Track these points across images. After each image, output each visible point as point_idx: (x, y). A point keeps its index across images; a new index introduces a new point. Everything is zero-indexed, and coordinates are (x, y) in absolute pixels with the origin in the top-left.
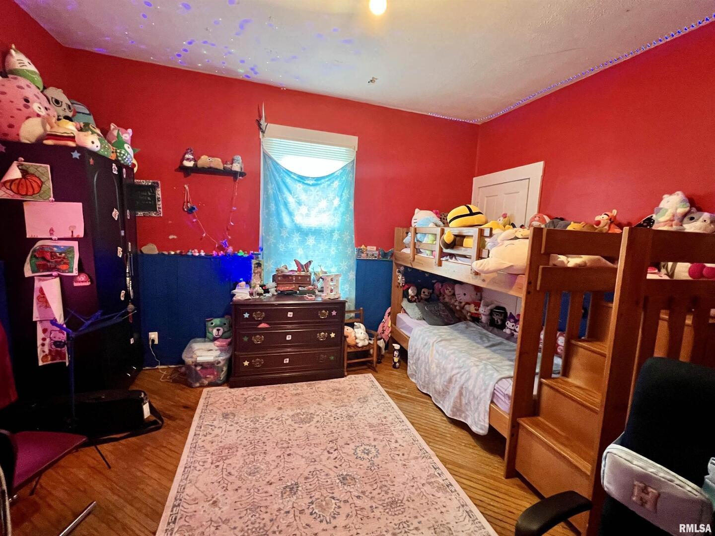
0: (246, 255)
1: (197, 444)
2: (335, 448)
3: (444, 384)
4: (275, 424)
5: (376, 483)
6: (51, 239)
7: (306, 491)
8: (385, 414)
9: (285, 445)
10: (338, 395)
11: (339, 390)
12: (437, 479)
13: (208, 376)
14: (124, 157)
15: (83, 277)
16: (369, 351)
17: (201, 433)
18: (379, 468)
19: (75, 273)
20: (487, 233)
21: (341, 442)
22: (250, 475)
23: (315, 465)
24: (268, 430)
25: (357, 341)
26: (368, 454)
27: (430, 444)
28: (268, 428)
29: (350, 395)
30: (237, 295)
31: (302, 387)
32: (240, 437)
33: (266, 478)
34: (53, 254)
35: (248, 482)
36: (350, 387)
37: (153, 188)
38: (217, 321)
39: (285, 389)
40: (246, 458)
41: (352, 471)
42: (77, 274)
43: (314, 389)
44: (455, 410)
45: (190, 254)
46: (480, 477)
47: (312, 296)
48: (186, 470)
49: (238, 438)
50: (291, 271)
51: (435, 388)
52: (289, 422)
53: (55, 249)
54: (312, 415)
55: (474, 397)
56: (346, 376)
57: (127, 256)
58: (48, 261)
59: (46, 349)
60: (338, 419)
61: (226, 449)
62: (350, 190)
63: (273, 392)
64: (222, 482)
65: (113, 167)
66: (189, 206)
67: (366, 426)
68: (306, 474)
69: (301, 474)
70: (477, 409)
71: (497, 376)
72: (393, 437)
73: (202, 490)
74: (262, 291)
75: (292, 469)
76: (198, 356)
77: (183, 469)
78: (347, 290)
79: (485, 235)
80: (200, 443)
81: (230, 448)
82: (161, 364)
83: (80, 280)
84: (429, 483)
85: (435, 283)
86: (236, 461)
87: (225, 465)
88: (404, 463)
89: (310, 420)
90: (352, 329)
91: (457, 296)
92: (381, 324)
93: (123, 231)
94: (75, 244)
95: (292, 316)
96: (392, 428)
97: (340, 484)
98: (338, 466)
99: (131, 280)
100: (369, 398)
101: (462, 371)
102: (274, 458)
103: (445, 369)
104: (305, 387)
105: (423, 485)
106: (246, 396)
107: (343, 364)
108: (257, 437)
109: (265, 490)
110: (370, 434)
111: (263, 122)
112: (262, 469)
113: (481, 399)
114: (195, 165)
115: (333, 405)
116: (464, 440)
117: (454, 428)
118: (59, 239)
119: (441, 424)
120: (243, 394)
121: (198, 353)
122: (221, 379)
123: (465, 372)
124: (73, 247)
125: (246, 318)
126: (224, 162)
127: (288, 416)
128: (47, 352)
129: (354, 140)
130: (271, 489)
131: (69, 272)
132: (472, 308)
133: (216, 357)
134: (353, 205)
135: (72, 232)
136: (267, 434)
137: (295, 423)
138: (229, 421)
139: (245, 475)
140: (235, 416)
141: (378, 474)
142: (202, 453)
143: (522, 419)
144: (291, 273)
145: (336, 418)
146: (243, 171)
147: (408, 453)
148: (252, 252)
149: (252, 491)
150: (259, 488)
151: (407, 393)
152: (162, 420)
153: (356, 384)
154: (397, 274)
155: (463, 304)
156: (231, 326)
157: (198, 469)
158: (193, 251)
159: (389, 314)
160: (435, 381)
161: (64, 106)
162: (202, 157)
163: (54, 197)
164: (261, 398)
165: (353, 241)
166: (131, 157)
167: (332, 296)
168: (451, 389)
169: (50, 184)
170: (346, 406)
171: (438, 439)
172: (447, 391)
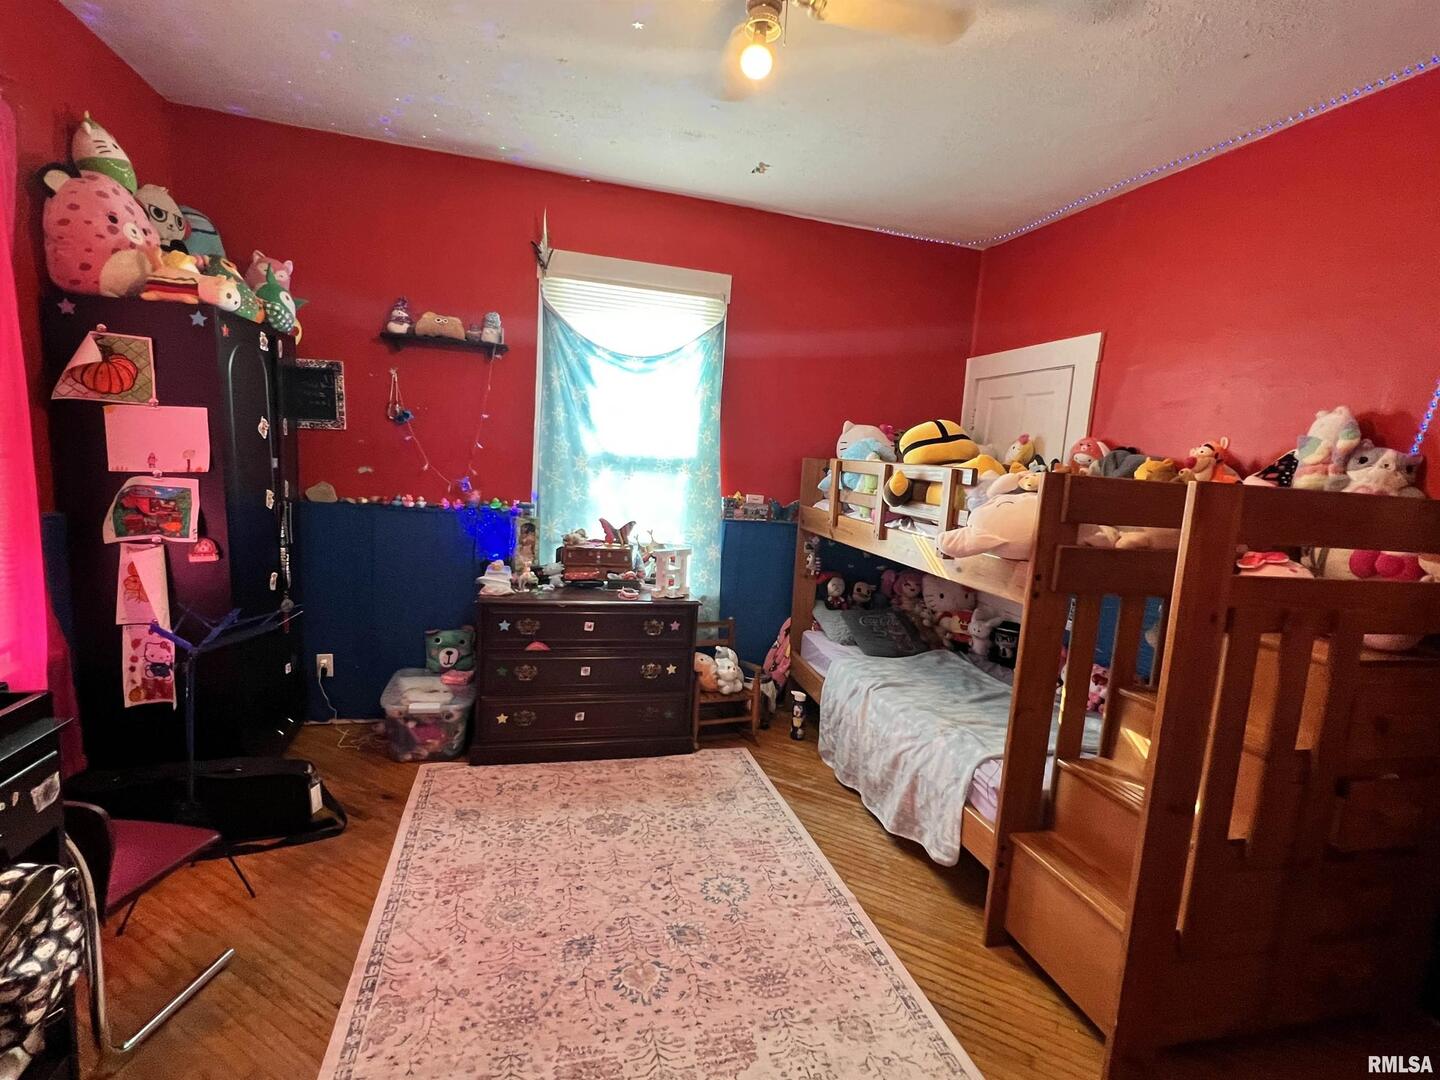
0: (506, 508)
1: (410, 863)
2: (667, 879)
3: (883, 770)
4: (556, 833)
5: (739, 943)
6: (150, 474)
7: (608, 950)
8: (767, 823)
9: (573, 871)
10: (677, 786)
11: (680, 776)
12: (855, 942)
13: (429, 741)
14: (280, 317)
15: (206, 546)
16: (744, 703)
17: (417, 845)
18: (746, 918)
19: (193, 538)
20: (967, 479)
21: (677, 869)
22: (506, 918)
23: (627, 907)
24: (543, 844)
25: (721, 682)
26: (728, 893)
27: (849, 881)
28: (541, 839)
29: (702, 786)
30: (487, 585)
31: (610, 769)
32: (488, 853)
33: (536, 925)
34: (153, 503)
35: (503, 930)
36: (702, 771)
37: (330, 373)
38: (446, 636)
39: (577, 771)
40: (499, 890)
41: (698, 921)
42: (196, 541)
43: (632, 772)
44: (901, 819)
45: (397, 503)
46: (937, 941)
47: (632, 592)
48: (391, 905)
49: (484, 855)
50: (594, 541)
51: (866, 777)
52: (582, 830)
53: (157, 493)
54: (626, 821)
55: (937, 794)
56: (695, 751)
57: (282, 507)
58: (145, 515)
59: (138, 677)
60: (675, 828)
61: (462, 872)
62: (714, 382)
63: (553, 776)
64: (454, 929)
65: (261, 339)
66: (398, 410)
67: (728, 843)
68: (610, 922)
69: (601, 922)
70: (941, 816)
71: (980, 754)
72: (778, 865)
73: (420, 941)
74: (535, 579)
75: (585, 913)
76: (411, 702)
77: (385, 905)
78: (704, 581)
79: (964, 482)
80: (415, 861)
81: (470, 872)
82: (339, 717)
83: (200, 550)
84: (839, 948)
85: (883, 572)
86: (482, 893)
87: (461, 900)
88: (796, 911)
89: (623, 829)
90: (711, 659)
91: (925, 599)
92: (772, 651)
93: (276, 459)
94: (193, 485)
95: (592, 629)
96: (779, 850)
97: (672, 942)
98: (668, 911)
99: (289, 552)
100: (738, 794)
101: (919, 744)
102: (553, 893)
103: (886, 741)
104: (615, 768)
105: (827, 950)
106: (501, 781)
107: (692, 726)
108: (521, 855)
109: (534, 945)
110: (735, 858)
111: (543, 246)
112: (530, 911)
113: (948, 797)
114: (411, 331)
115: (667, 803)
116: (916, 876)
117: (898, 854)
118: (165, 475)
119: (875, 846)
120: (495, 778)
121: (412, 696)
122: (454, 747)
123: (922, 747)
124: (189, 490)
125: (504, 630)
126: (467, 326)
127: (581, 820)
128: (139, 683)
129: (725, 281)
130: (544, 945)
131: (181, 537)
132: (954, 624)
133: (446, 704)
134: (718, 412)
135: (189, 461)
136: (539, 851)
137: (593, 833)
138: (468, 825)
139: (498, 918)
140: (479, 815)
141: (743, 928)
142: (418, 877)
143: (1021, 835)
144: (592, 546)
145: (671, 828)
146: (503, 343)
147: (805, 894)
148: (518, 502)
149: (510, 946)
150: (522, 942)
151: (814, 787)
152: (344, 819)
153: (714, 766)
154: (806, 551)
155: (939, 614)
156: (474, 646)
157: (411, 904)
158: (404, 498)
159: (788, 631)
160: (868, 763)
161: (171, 220)
162: (425, 316)
163: (157, 398)
164: (529, 785)
165: (717, 483)
166: (291, 316)
167: (672, 592)
168: (896, 779)
169: (150, 373)
170: (692, 806)
171: (865, 872)
172: (889, 784)
